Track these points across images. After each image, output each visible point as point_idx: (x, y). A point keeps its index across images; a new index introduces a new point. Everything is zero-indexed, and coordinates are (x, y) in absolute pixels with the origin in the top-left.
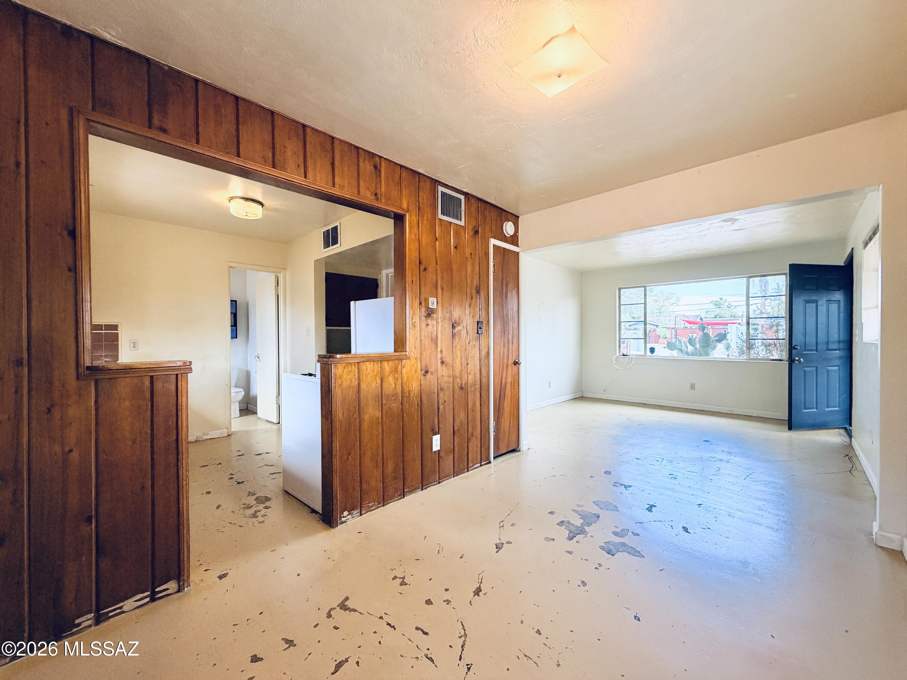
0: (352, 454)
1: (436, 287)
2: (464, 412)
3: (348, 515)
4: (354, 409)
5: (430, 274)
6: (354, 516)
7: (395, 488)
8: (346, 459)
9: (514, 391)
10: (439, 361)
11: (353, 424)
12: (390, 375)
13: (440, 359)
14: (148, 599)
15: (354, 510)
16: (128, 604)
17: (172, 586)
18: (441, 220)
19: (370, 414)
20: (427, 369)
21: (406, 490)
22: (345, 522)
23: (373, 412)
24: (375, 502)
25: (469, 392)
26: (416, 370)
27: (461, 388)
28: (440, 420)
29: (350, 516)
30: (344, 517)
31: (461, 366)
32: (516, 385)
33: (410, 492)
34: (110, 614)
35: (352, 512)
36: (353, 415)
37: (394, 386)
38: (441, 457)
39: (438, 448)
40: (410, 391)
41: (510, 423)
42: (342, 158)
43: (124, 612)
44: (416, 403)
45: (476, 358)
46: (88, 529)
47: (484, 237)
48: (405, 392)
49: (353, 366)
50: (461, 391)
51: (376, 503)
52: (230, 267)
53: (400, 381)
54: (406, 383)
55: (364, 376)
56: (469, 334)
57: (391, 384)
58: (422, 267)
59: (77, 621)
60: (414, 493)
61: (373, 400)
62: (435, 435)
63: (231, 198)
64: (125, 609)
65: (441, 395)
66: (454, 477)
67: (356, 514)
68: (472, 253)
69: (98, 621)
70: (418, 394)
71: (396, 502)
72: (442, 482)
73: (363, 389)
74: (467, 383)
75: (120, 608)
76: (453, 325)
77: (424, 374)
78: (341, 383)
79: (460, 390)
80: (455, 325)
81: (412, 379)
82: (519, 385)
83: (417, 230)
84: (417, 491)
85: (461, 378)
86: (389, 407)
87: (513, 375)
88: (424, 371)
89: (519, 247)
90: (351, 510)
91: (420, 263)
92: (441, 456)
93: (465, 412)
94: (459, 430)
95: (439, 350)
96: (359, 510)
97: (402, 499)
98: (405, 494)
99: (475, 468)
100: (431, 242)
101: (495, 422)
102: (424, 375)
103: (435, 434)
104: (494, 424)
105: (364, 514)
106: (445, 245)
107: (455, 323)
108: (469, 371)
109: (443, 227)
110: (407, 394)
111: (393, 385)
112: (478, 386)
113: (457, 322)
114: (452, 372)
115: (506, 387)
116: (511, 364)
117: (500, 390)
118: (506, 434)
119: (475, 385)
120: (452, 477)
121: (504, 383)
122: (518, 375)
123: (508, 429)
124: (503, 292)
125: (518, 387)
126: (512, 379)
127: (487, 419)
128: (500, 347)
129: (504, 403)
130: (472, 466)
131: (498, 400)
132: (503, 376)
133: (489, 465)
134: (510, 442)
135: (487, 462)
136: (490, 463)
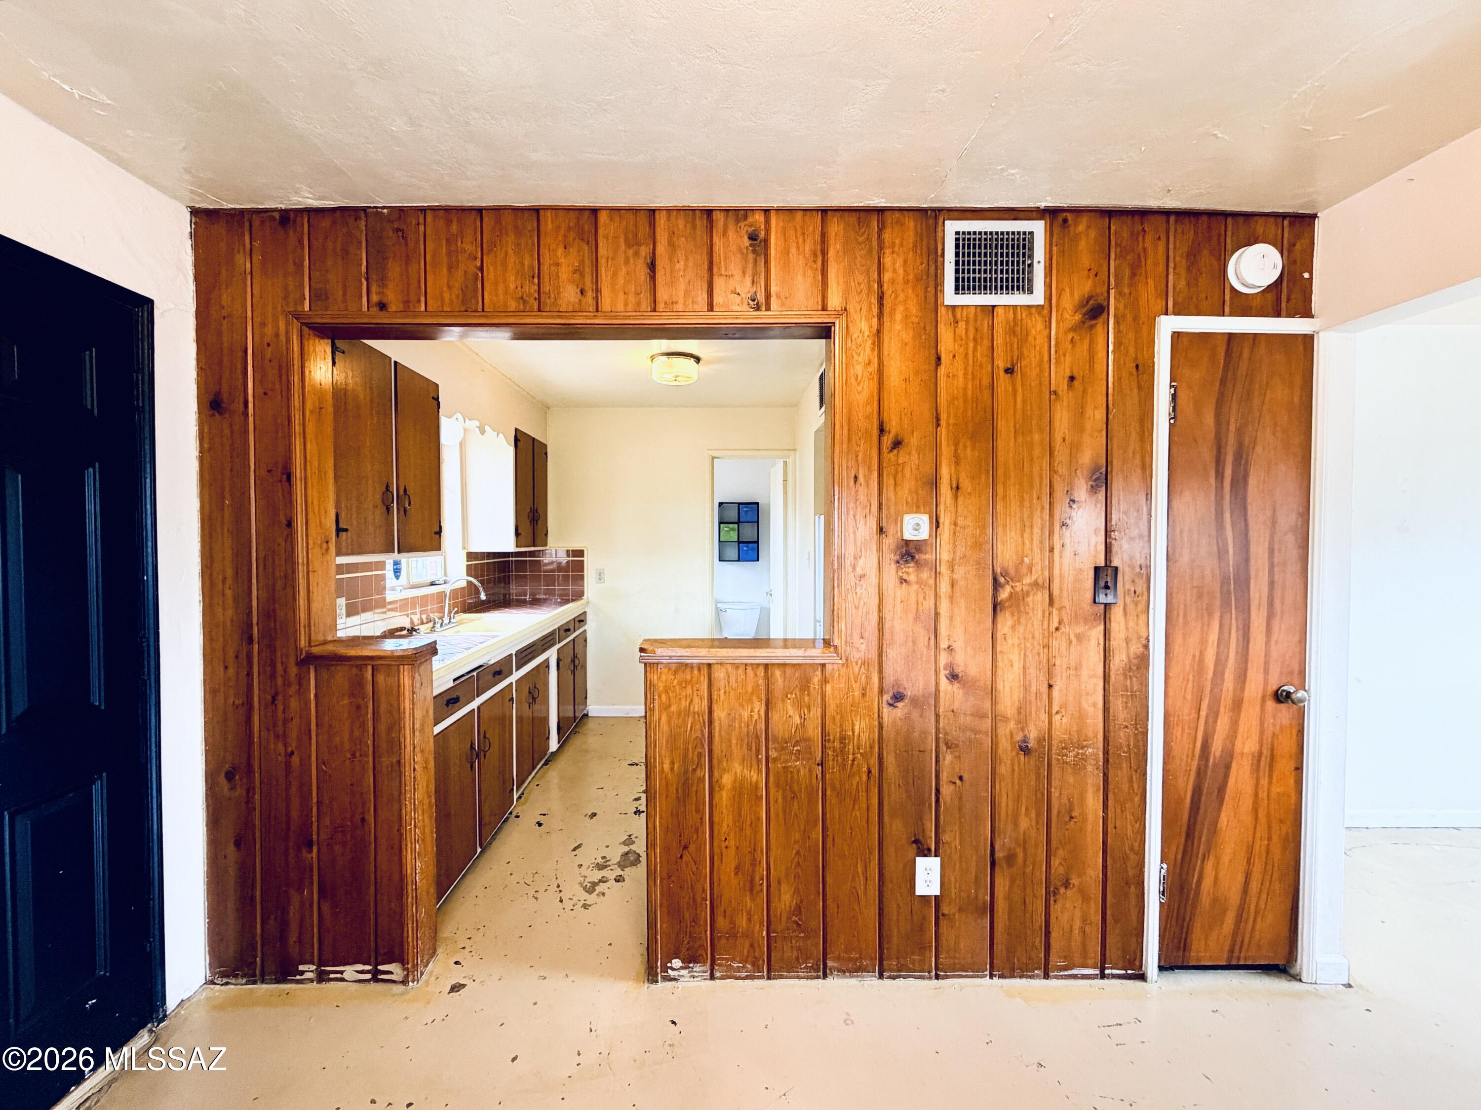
0: (692, 847)
1: (934, 483)
2: (1033, 815)
3: (682, 968)
4: (696, 758)
5: (914, 452)
6: (695, 974)
7: (799, 949)
8: (679, 855)
9: (1270, 783)
10: (943, 673)
11: (694, 789)
12: (789, 696)
13: (945, 669)
14: (369, 976)
15: (697, 963)
16: (350, 972)
17: (395, 970)
18: (954, 307)
19: (736, 773)
20: (901, 690)
21: (830, 964)
22: (675, 979)
23: (742, 771)
24: (746, 962)
25: (1054, 762)
26: (864, 689)
27: (1025, 750)
28: (942, 822)
29: (687, 971)
30: (673, 969)
31: (1025, 689)
32: (1285, 766)
33: (844, 972)
34: (332, 976)
35: (691, 965)
36: (694, 770)
37: (799, 722)
38: (943, 915)
39: (934, 890)
40: (845, 739)
41: (1247, 883)
42: (671, 244)
43: (342, 980)
44: (865, 769)
45: (1085, 673)
46: (309, 856)
47: (1129, 318)
48: (831, 738)
49: (696, 672)
50: (1022, 757)
51: (749, 966)
52: (713, 458)
53: (816, 712)
54: (834, 718)
55: (722, 692)
56: (1057, 605)
57: (790, 716)
58: (887, 441)
59: (301, 968)
60: (857, 976)
61: (745, 747)
62: (925, 856)
63: (652, 358)
64: (346, 976)
65: (948, 758)
66: (991, 976)
67: (699, 972)
68: (1076, 374)
69: (322, 977)
70: (871, 747)
71: (804, 981)
72: (947, 977)
73: (720, 719)
74: (1046, 738)
75: (341, 972)
76: (995, 580)
77: (891, 702)
78: (668, 703)
79: (1018, 754)
80: (1002, 580)
81: (851, 711)
82: (1299, 769)
83: (873, 350)
84: (863, 977)
85: (1022, 723)
86: (784, 768)
87: (1268, 734)
88: (891, 694)
89: (1313, 317)
90: (690, 959)
91: (882, 431)
92: (946, 912)
93: (1038, 814)
94: (1010, 859)
95: (944, 645)
96: (708, 964)
97: (820, 981)
98: (828, 971)
99: (1075, 977)
100: (917, 373)
101: (1165, 866)
102: (891, 705)
103: (925, 852)
104: (1163, 871)
105: (718, 978)
106: (970, 369)
107: (1005, 574)
108: (1055, 708)
109: (962, 325)
110: (837, 744)
111: (797, 720)
112: (1095, 750)
113: (1012, 572)
114: (987, 705)
115: (1228, 767)
116: (1259, 696)
117: (1201, 774)
118: (1225, 911)
119: (1082, 748)
120: (984, 976)
121: (1218, 754)
122: (1294, 736)
123: (1234, 898)
124: (1223, 474)
125: (1293, 773)
126: (1264, 742)
127: (1132, 849)
128: (1203, 642)
129: (1219, 816)
130: (1066, 968)
131: (1188, 801)
132: (1214, 731)
133: (1138, 984)
134: (1246, 941)
135: (1129, 972)
136: (1142, 977)
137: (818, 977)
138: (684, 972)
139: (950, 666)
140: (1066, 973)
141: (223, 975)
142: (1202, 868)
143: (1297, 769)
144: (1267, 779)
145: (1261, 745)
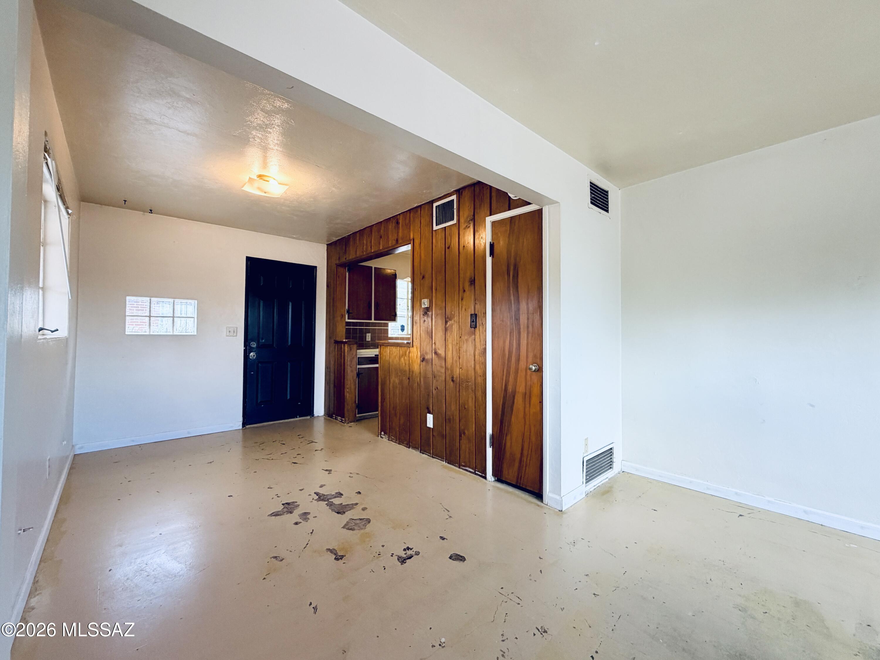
0: (386, 400)
1: (431, 288)
5: (427, 279)
7: (404, 437)
8: (383, 402)
10: (433, 352)
14: (341, 420)
15: (386, 434)
17: (344, 420)
18: (436, 230)
20: (425, 357)
21: (410, 444)
22: (382, 438)
23: (394, 379)
24: (394, 437)
25: (461, 386)
27: (453, 380)
28: (433, 402)
30: (382, 435)
31: (453, 358)
39: (432, 426)
40: (413, 371)
41: (522, 449)
44: (417, 382)
48: (410, 371)
49: (387, 348)
54: (411, 364)
56: (460, 328)
58: (421, 276)
60: (415, 450)
61: (395, 371)
65: (435, 381)
66: (447, 462)
67: (387, 437)
71: (404, 447)
72: (435, 458)
74: (459, 377)
76: (446, 320)
77: (422, 360)
79: (451, 382)
81: (414, 362)
83: (419, 249)
85: (453, 371)
86: (402, 379)
87: (528, 384)
88: (422, 358)
91: (420, 273)
92: (434, 435)
93: (456, 403)
94: (450, 420)
95: (434, 342)
96: (388, 435)
98: (410, 446)
99: (467, 470)
102: (422, 362)
103: (429, 413)
105: (389, 440)
107: (448, 318)
108: (460, 366)
109: (438, 236)
110: (411, 373)
114: (444, 364)
115: (514, 397)
116: (525, 368)
117: (505, 397)
118: (514, 460)
119: (468, 382)
120: (443, 461)
121: (510, 390)
122: (539, 387)
123: (518, 456)
124: (510, 273)
125: (539, 404)
126: (527, 388)
127: (483, 425)
128: (504, 342)
129: (511, 418)
130: (464, 466)
131: (501, 410)
132: (509, 381)
133: (484, 480)
134: (523, 476)
135: (483, 475)
136: (485, 478)
137: (407, 447)
138: (384, 436)
139: (435, 349)
140: (465, 468)
141: (328, 415)
142: (506, 439)
143: (540, 402)
144: (528, 404)
145: (526, 389)
